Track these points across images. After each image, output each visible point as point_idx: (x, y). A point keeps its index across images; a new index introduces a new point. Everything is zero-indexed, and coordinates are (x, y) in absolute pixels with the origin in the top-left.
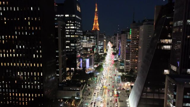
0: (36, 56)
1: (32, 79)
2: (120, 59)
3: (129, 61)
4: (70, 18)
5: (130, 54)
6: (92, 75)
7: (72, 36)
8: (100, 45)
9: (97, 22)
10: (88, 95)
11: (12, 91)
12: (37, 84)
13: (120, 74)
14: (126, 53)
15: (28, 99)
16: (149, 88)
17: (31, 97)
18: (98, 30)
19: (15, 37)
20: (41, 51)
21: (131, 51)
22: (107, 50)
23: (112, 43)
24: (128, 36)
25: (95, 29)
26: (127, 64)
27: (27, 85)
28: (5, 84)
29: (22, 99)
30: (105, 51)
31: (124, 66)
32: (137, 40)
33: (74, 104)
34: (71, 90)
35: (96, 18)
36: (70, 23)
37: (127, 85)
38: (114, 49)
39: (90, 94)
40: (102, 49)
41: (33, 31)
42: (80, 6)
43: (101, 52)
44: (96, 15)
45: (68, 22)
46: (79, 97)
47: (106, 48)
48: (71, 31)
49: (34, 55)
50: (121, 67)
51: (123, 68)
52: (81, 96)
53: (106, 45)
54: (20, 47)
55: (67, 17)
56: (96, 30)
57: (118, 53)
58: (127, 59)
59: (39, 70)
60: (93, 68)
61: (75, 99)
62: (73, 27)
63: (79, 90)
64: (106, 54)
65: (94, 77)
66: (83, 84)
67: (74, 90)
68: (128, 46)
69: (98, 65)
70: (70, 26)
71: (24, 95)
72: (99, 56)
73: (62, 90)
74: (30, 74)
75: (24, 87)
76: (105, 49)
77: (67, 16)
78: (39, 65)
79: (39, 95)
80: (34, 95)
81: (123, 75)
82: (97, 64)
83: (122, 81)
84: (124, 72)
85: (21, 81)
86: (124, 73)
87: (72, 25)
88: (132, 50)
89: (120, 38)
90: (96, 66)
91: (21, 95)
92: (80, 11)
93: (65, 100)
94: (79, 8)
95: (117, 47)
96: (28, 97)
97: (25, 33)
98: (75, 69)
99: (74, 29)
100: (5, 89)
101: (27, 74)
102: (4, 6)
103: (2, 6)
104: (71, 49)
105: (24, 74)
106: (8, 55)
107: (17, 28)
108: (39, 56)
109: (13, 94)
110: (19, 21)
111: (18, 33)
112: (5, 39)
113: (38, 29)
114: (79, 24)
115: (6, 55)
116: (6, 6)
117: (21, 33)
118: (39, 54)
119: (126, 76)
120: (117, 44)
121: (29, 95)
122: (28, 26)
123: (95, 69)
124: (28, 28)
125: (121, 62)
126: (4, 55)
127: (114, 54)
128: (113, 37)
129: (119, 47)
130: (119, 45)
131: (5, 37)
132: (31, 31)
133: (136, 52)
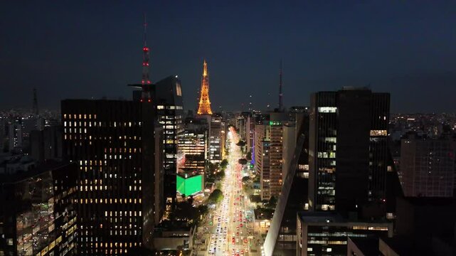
0: (133, 188)
1: (125, 221)
2: (254, 174)
3: (268, 181)
4: (166, 112)
5: (271, 170)
6: (204, 209)
7: (168, 142)
8: (214, 144)
9: (208, 97)
10: (201, 244)
11: (94, 239)
12: (133, 229)
13: (254, 205)
14: (264, 168)
15: (119, 251)
16: (287, 228)
17: (123, 248)
18: (210, 113)
19: (103, 162)
21: (271, 165)
22: (227, 153)
23: (237, 130)
24: (267, 131)
25: (202, 111)
26: (266, 186)
27: (118, 230)
28: (84, 230)
29: (109, 251)
30: (224, 153)
31: (260, 189)
32: (280, 145)
34: (175, 237)
35: (205, 90)
36: (165, 120)
37: (265, 224)
38: (242, 149)
39: (204, 242)
40: (218, 152)
41: (130, 154)
43: (215, 158)
44: (205, 85)
45: (163, 117)
46: (188, 247)
47: (225, 147)
48: (167, 132)
49: (130, 187)
50: (256, 192)
51: (258, 192)
52: (191, 246)
53: (226, 139)
54: (111, 176)
55: (161, 109)
56: (205, 113)
57: (250, 159)
58: (264, 178)
59: (137, 208)
60: (203, 195)
61: (183, 250)
62: (172, 127)
63: (188, 237)
64: (225, 163)
65: (208, 212)
66: (192, 225)
67: (179, 237)
68: (267, 154)
69: (213, 189)
70: (166, 125)
71: (114, 245)
72: (213, 167)
73: (161, 236)
74: (123, 213)
75: (114, 233)
76: (224, 150)
77: (160, 107)
78: (138, 201)
79: (135, 244)
80: (128, 245)
81: (259, 207)
82: (209, 186)
83: (256, 218)
84: (261, 201)
85: (109, 225)
86: (260, 204)
87: (170, 122)
88: (274, 162)
89: (252, 127)
90: (208, 190)
91: (109, 245)
92: (181, 95)
93: (166, 252)
95: (248, 145)
96: (119, 248)
97: (118, 157)
98: (173, 200)
99: (174, 130)
100: (84, 236)
101: (119, 214)
102: (91, 120)
103: (88, 120)
104: (166, 164)
105: (114, 214)
106: (91, 187)
107: (108, 150)
108: (138, 188)
109: (97, 244)
110: (111, 140)
111: (108, 157)
112: (88, 165)
113: (138, 150)
114: (179, 119)
115: (89, 188)
116: (93, 120)
117: (113, 157)
118: (138, 185)
119: (263, 210)
120: (248, 138)
121: (121, 244)
122: (123, 147)
123: (207, 197)
124: (123, 150)
125: (255, 182)
126: (86, 187)
127: (242, 162)
128: (239, 118)
129: (251, 145)
130: (251, 141)
131: (88, 163)
132: (128, 154)
133: (279, 167)
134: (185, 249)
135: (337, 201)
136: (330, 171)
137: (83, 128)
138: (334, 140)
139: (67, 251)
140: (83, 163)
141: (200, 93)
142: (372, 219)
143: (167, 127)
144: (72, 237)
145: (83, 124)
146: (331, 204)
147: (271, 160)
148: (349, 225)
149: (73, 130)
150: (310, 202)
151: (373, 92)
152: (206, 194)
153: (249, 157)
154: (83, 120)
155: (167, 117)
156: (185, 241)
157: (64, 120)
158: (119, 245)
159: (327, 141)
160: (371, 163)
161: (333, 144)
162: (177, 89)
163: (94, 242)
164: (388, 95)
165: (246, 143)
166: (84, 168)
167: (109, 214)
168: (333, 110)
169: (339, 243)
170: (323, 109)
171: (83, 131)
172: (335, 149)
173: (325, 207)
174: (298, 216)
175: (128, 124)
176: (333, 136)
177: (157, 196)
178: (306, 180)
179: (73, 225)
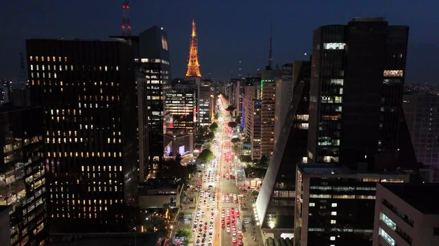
0: (112, 141)
1: (104, 176)
2: (243, 136)
3: (259, 140)
4: (151, 65)
5: (262, 129)
6: (192, 168)
7: (154, 98)
8: (203, 108)
9: (196, 59)
10: (189, 203)
11: (71, 196)
12: (114, 185)
13: (244, 164)
14: (255, 127)
15: (98, 209)
16: (282, 184)
17: (103, 205)
18: (199, 75)
19: (77, 112)
20: (120, 133)
21: (263, 124)
22: (216, 117)
23: (226, 97)
24: (258, 91)
25: (191, 73)
26: (256, 146)
27: (97, 186)
28: (59, 186)
29: (87, 209)
30: (213, 118)
31: (250, 149)
32: (272, 103)
33: (168, 215)
34: (161, 194)
35: (193, 51)
36: (150, 74)
37: (255, 182)
38: (231, 114)
39: (192, 201)
40: (207, 115)
41: (107, 103)
42: (166, 39)
43: (204, 121)
44: (194, 46)
45: (148, 71)
46: (175, 205)
47: (214, 112)
48: (152, 88)
49: (109, 139)
50: (246, 153)
51: (248, 153)
52: (178, 204)
53: (215, 104)
54: (86, 126)
55: (145, 63)
56: (194, 75)
57: (240, 123)
58: (255, 137)
59: (117, 162)
60: (192, 155)
61: (169, 208)
62: (157, 82)
63: (175, 195)
64: (215, 126)
65: (196, 171)
66: (180, 183)
67: (165, 195)
68: (258, 113)
69: (202, 149)
70: (151, 79)
71: (92, 202)
72: (203, 130)
73: (146, 194)
74: (102, 168)
75: (92, 189)
76: (213, 114)
77: (144, 60)
78: (118, 154)
79: (116, 201)
80: (108, 202)
81: (249, 167)
82: (199, 147)
83: (247, 177)
84: (251, 161)
85: (87, 181)
86: (251, 164)
87: (155, 77)
88: (264, 120)
89: (243, 91)
90: (197, 151)
91: (87, 202)
92: (167, 49)
93: (151, 211)
94: (166, 44)
95: (238, 109)
96: (98, 205)
97: (94, 106)
98: (160, 158)
99: (159, 85)
100: (60, 193)
101: (96, 168)
102: (60, 63)
103: (57, 63)
104: (152, 121)
105: (91, 169)
106: (65, 139)
107: (82, 98)
108: (117, 141)
109: (73, 201)
110: (85, 86)
111: (82, 105)
112: (60, 115)
113: (116, 98)
114: (166, 75)
115: (62, 140)
116: (63, 64)
117: (88, 106)
118: (117, 137)
119: (254, 169)
120: (238, 103)
121: (100, 202)
122: (99, 95)
123: (196, 158)
124: (99, 98)
125: (245, 143)
126: (59, 140)
127: (232, 125)
128: (229, 85)
129: (241, 110)
130: (241, 105)
131: (60, 112)
132: (105, 102)
133: (271, 126)
134: (172, 208)
135: (341, 152)
136: (335, 118)
137: (52, 72)
138: (341, 82)
139: (33, 207)
140: (55, 112)
141: (189, 54)
142: (385, 170)
143: (153, 82)
144: (40, 192)
145: (52, 68)
146: (334, 156)
147: (262, 119)
148: (358, 176)
149: (41, 75)
150: (310, 155)
151: (389, 24)
152: (195, 155)
153: (238, 120)
154: (52, 63)
155: (152, 71)
156: (172, 200)
157: (30, 63)
158: (98, 202)
159: (333, 84)
160: (382, 109)
161: (339, 86)
162: (163, 42)
163: (71, 199)
164: (407, 28)
165: (236, 108)
166: (55, 118)
167: (85, 169)
168: (341, 46)
169: (345, 197)
170: (329, 46)
171: (53, 76)
172: (341, 92)
173: (328, 158)
174: (297, 168)
175: (103, 68)
176: (340, 78)
177: (141, 153)
178: (305, 131)
179: (40, 179)
